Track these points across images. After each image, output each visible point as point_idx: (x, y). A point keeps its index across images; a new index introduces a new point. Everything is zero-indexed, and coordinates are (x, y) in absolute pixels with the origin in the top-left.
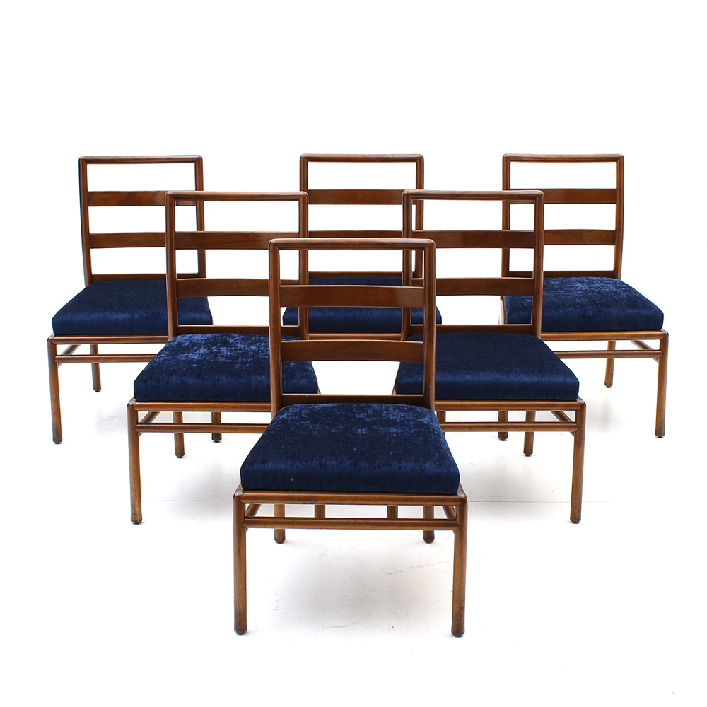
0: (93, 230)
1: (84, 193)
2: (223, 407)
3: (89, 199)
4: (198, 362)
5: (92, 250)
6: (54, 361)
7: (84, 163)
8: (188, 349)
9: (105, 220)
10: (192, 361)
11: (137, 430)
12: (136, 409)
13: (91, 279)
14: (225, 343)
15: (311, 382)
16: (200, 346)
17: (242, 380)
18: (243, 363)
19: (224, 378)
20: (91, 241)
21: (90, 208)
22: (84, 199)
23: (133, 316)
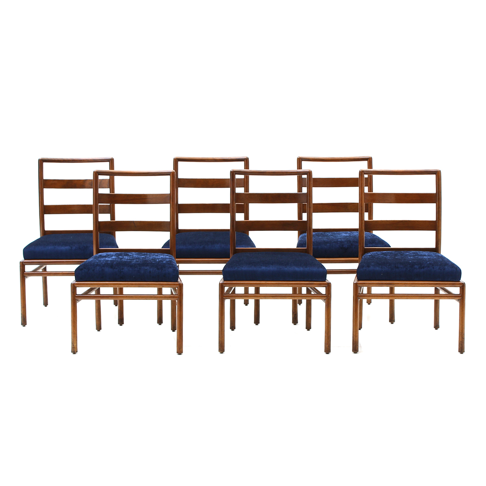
0: (46, 203)
1: (41, 180)
2: (125, 284)
3: (45, 184)
4: (110, 261)
5: (45, 215)
6: (24, 275)
7: (41, 162)
8: (105, 257)
9: (53, 197)
10: (108, 261)
11: (76, 298)
12: (76, 286)
13: (44, 233)
14: (127, 255)
15: (175, 270)
16: (112, 256)
17: (136, 269)
18: (136, 261)
19: (126, 268)
20: (45, 210)
21: (44, 189)
22: (41, 184)
23: (72, 247)
